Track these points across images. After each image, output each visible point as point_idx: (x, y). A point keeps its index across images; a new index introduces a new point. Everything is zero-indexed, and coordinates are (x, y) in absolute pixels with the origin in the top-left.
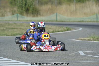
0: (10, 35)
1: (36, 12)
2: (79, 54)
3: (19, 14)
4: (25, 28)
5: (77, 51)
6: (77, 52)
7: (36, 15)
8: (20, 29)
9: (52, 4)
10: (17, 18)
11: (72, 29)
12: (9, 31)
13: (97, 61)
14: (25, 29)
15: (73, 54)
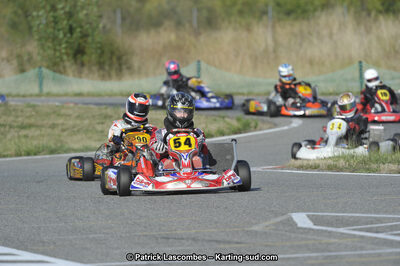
0: (13, 151)
1: (113, 61)
2: (291, 223)
3: (48, 67)
4: (71, 123)
5: (283, 215)
6: (284, 217)
7: (113, 73)
8: (53, 126)
9: (179, 24)
10: (41, 85)
11: (260, 125)
12: (9, 136)
13: (364, 252)
14: (74, 127)
15: (267, 223)
